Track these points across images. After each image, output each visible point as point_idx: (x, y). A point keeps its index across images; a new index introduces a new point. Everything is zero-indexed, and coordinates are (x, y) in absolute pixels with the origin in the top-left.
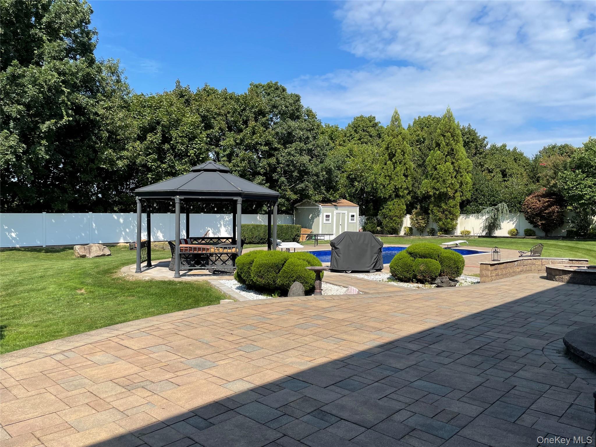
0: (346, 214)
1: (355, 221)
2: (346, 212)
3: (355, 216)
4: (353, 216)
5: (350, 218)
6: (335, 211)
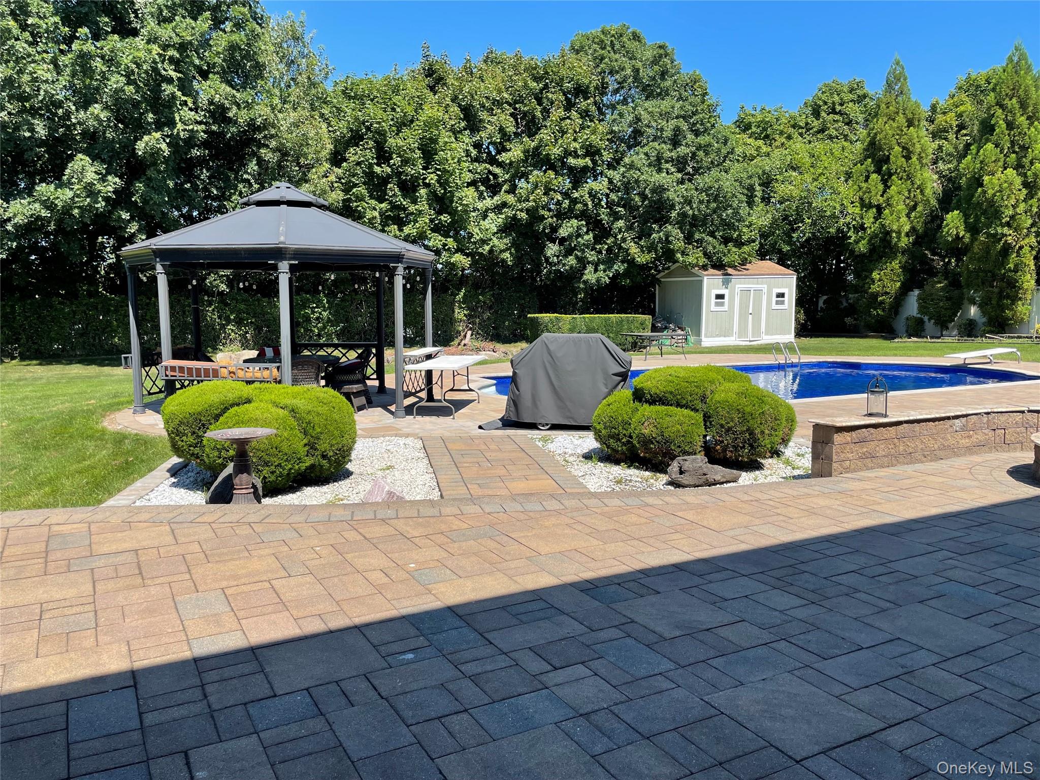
0: (765, 290)
1: (786, 306)
2: (765, 287)
3: (786, 296)
4: (781, 295)
5: (774, 299)
6: (737, 286)
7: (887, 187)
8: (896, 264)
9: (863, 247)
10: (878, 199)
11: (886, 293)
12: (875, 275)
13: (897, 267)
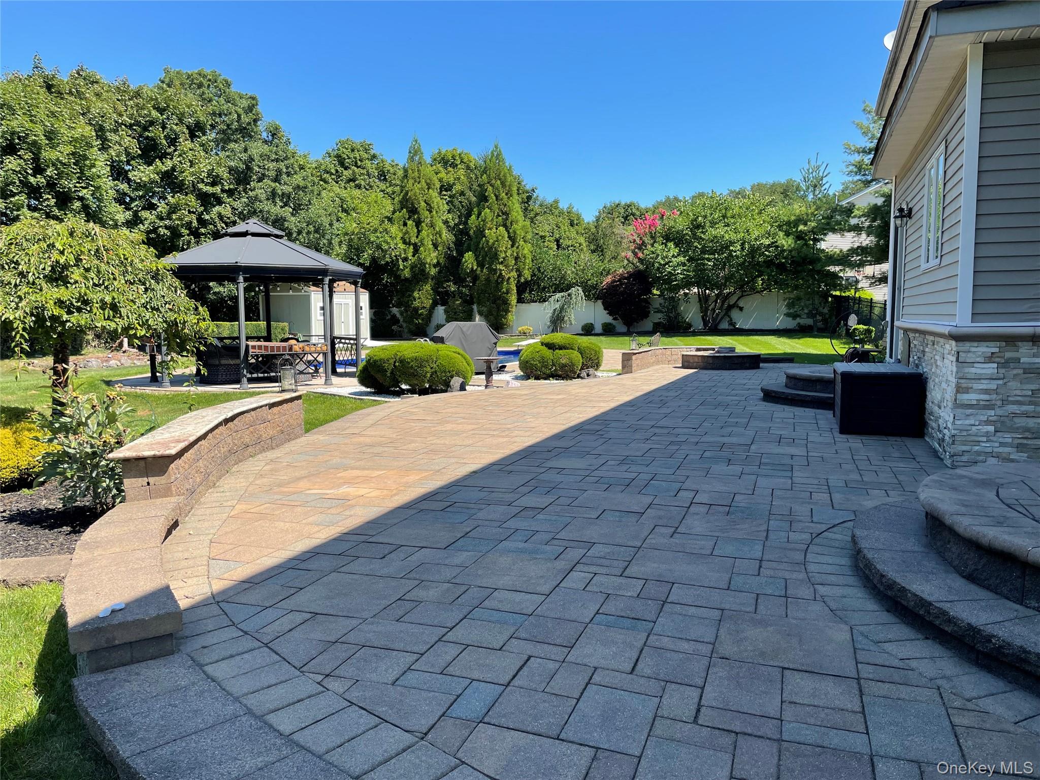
0: (351, 304)
1: (364, 317)
2: (350, 302)
3: (363, 308)
7: (419, 232)
8: (428, 287)
9: (407, 273)
10: (413, 240)
11: (424, 308)
12: (416, 294)
13: (429, 289)
